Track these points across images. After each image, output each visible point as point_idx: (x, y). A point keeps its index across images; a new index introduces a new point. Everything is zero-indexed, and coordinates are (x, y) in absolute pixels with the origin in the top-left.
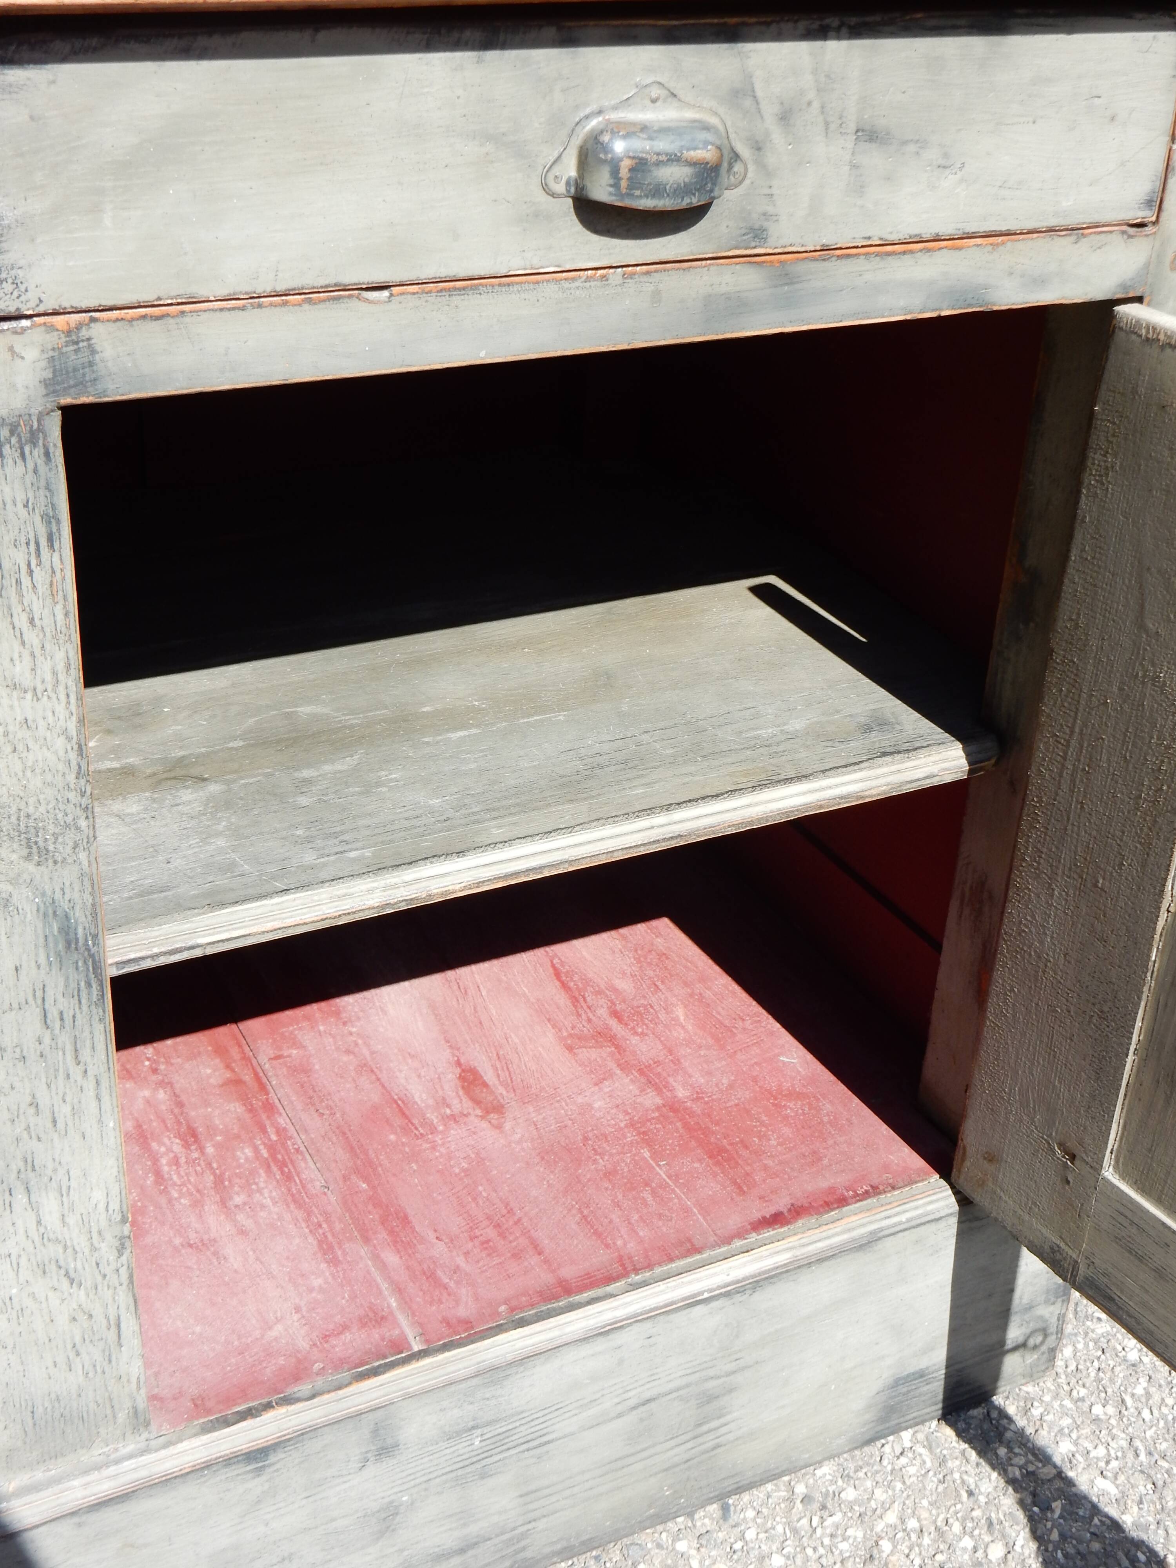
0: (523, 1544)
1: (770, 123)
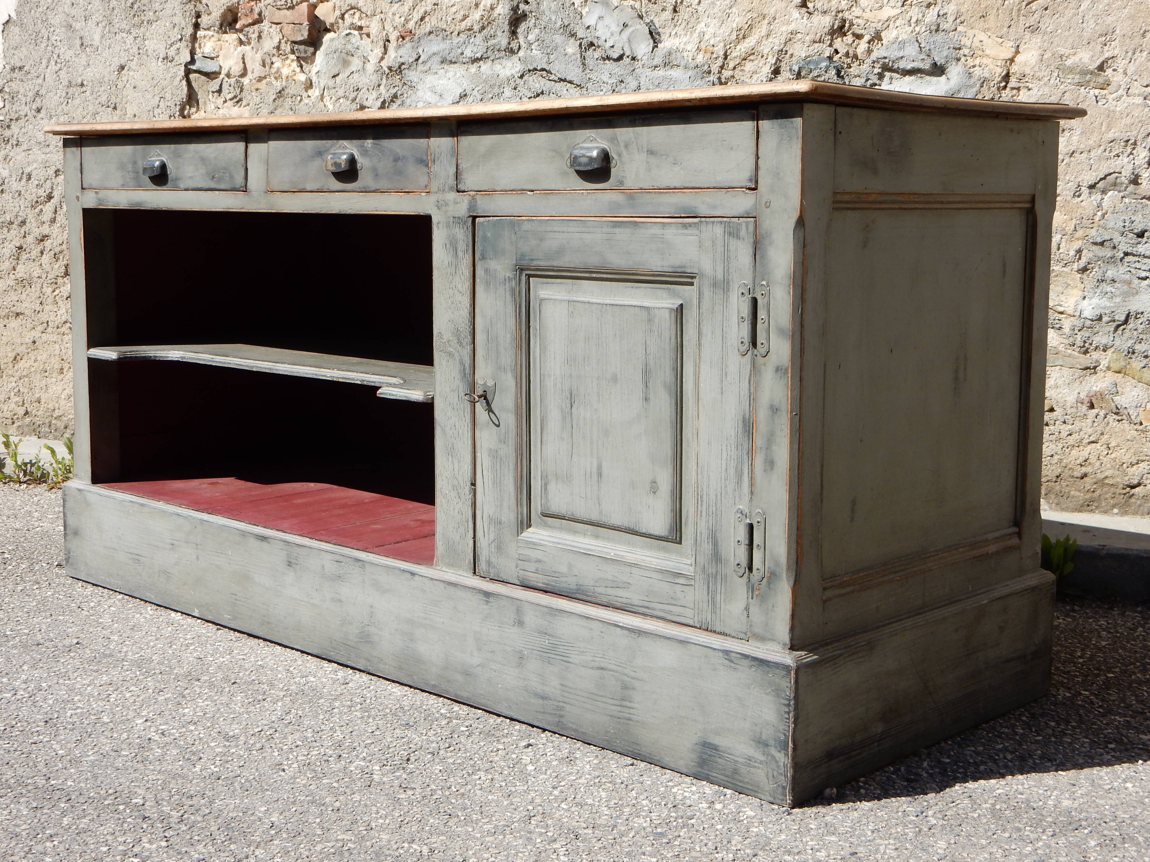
0: (562, 713)
1: (622, 148)
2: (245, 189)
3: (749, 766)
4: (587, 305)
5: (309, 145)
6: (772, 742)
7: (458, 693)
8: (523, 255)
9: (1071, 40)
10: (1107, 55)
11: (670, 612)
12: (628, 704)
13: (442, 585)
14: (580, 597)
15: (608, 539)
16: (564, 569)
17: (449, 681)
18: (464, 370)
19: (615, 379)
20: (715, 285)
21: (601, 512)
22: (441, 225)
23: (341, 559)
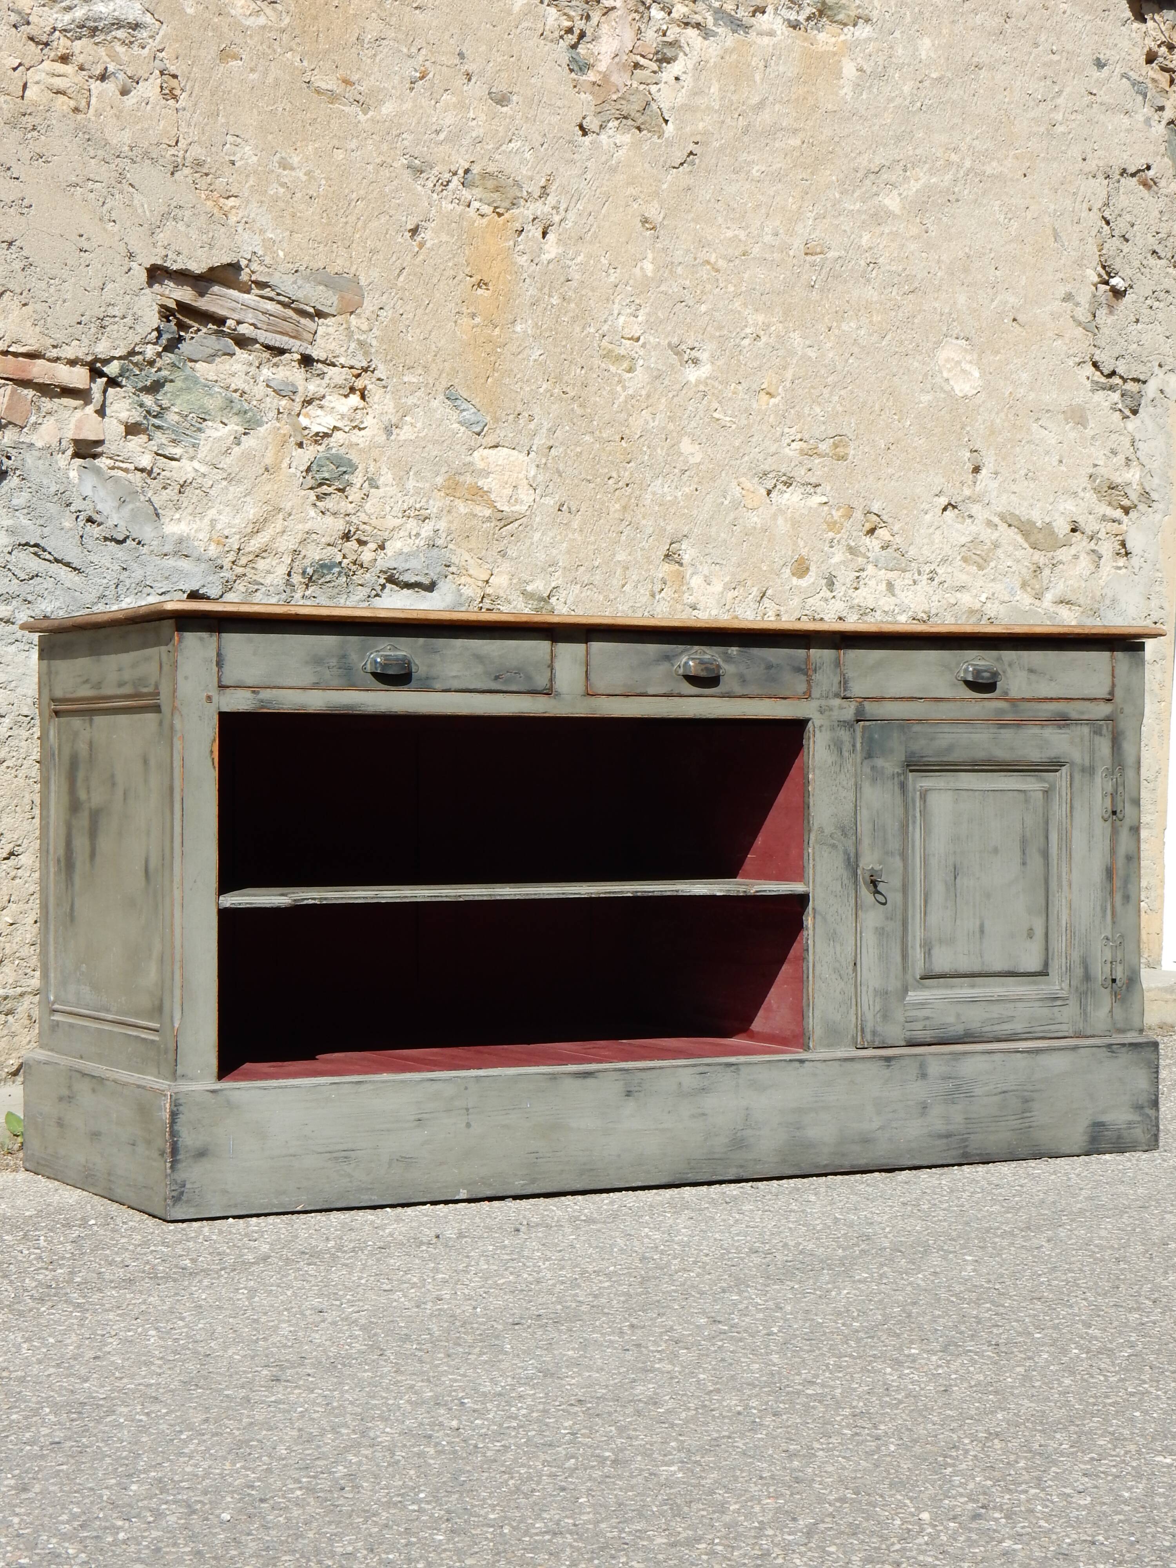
0: (966, 1143)
2: (548, 692)
3: (1130, 1128)
4: (970, 793)
5: (652, 649)
6: (1146, 1104)
7: (855, 1163)
8: (913, 754)
9: (530, 568)
10: (553, 584)
11: (1050, 1031)
12: (1028, 1114)
13: (837, 1063)
14: (966, 1040)
15: (984, 986)
16: (951, 1019)
17: (843, 1155)
18: (849, 859)
19: (996, 851)
20: (1083, 770)
21: (983, 963)
22: (823, 729)
23: (706, 1069)
